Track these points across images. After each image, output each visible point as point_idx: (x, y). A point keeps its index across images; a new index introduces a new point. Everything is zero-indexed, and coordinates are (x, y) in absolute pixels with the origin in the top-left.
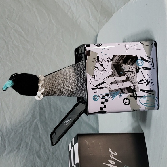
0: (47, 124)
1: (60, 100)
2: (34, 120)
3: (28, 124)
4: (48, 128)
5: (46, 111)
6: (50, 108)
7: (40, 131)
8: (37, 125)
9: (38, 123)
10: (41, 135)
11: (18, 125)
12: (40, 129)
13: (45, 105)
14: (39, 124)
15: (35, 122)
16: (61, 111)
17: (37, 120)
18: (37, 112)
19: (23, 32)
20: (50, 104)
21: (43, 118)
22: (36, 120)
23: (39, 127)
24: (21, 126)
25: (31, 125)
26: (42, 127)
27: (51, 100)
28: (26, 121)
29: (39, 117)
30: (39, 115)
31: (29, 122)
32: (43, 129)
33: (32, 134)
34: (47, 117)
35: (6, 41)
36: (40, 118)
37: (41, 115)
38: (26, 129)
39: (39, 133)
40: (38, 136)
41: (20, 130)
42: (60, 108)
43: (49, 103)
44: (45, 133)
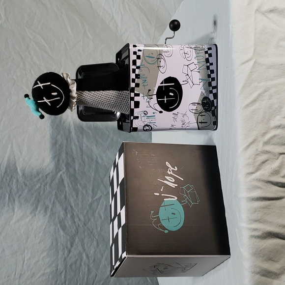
0: (77, 179)
1: (96, 145)
2: (59, 172)
3: (48, 178)
4: (78, 185)
5: (76, 161)
6: (82, 156)
7: (67, 189)
8: (63, 180)
9: (63, 177)
10: (67, 195)
11: (35, 178)
12: (67, 186)
13: (74, 152)
14: (66, 178)
15: (59, 175)
16: (97, 162)
17: (63, 173)
18: (63, 161)
19: (46, 45)
20: (81, 150)
21: (71, 170)
22: (61, 173)
23: (66, 183)
24: (39, 180)
25: (53, 180)
26: (70, 183)
27: (84, 144)
28: (47, 173)
29: (65, 168)
30: (66, 166)
31: (51, 175)
32: (70, 186)
33: (54, 193)
34: (77, 169)
35: (23, 56)
36: (67, 170)
37: (68, 165)
38: (47, 184)
39: (64, 193)
40: (63, 196)
41: (37, 187)
42: (97, 158)
43: (80, 148)
44: (74, 193)
